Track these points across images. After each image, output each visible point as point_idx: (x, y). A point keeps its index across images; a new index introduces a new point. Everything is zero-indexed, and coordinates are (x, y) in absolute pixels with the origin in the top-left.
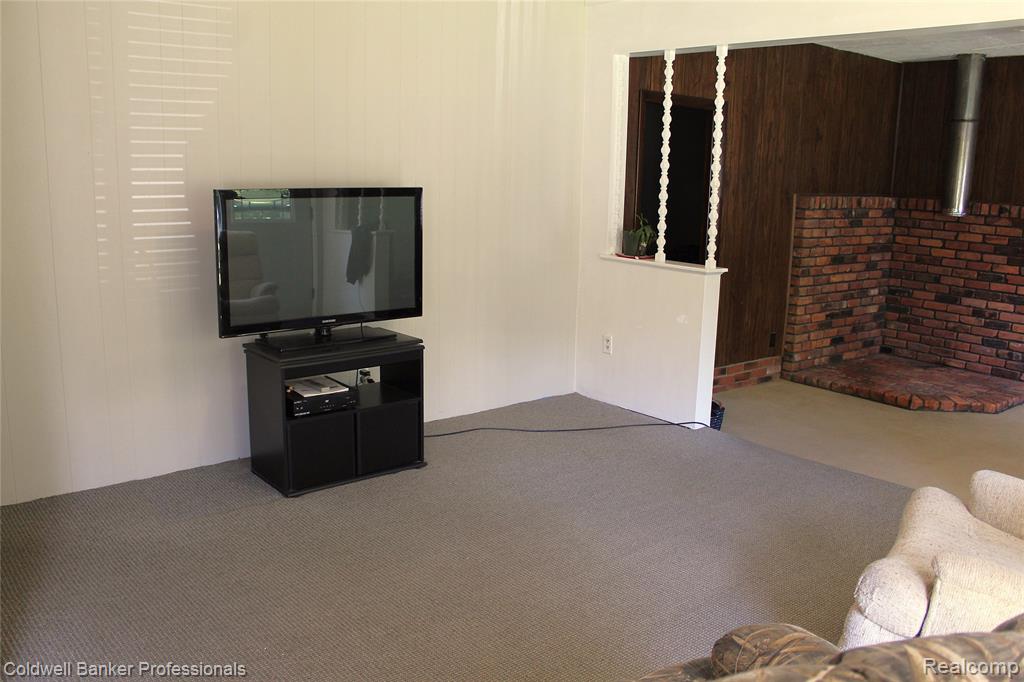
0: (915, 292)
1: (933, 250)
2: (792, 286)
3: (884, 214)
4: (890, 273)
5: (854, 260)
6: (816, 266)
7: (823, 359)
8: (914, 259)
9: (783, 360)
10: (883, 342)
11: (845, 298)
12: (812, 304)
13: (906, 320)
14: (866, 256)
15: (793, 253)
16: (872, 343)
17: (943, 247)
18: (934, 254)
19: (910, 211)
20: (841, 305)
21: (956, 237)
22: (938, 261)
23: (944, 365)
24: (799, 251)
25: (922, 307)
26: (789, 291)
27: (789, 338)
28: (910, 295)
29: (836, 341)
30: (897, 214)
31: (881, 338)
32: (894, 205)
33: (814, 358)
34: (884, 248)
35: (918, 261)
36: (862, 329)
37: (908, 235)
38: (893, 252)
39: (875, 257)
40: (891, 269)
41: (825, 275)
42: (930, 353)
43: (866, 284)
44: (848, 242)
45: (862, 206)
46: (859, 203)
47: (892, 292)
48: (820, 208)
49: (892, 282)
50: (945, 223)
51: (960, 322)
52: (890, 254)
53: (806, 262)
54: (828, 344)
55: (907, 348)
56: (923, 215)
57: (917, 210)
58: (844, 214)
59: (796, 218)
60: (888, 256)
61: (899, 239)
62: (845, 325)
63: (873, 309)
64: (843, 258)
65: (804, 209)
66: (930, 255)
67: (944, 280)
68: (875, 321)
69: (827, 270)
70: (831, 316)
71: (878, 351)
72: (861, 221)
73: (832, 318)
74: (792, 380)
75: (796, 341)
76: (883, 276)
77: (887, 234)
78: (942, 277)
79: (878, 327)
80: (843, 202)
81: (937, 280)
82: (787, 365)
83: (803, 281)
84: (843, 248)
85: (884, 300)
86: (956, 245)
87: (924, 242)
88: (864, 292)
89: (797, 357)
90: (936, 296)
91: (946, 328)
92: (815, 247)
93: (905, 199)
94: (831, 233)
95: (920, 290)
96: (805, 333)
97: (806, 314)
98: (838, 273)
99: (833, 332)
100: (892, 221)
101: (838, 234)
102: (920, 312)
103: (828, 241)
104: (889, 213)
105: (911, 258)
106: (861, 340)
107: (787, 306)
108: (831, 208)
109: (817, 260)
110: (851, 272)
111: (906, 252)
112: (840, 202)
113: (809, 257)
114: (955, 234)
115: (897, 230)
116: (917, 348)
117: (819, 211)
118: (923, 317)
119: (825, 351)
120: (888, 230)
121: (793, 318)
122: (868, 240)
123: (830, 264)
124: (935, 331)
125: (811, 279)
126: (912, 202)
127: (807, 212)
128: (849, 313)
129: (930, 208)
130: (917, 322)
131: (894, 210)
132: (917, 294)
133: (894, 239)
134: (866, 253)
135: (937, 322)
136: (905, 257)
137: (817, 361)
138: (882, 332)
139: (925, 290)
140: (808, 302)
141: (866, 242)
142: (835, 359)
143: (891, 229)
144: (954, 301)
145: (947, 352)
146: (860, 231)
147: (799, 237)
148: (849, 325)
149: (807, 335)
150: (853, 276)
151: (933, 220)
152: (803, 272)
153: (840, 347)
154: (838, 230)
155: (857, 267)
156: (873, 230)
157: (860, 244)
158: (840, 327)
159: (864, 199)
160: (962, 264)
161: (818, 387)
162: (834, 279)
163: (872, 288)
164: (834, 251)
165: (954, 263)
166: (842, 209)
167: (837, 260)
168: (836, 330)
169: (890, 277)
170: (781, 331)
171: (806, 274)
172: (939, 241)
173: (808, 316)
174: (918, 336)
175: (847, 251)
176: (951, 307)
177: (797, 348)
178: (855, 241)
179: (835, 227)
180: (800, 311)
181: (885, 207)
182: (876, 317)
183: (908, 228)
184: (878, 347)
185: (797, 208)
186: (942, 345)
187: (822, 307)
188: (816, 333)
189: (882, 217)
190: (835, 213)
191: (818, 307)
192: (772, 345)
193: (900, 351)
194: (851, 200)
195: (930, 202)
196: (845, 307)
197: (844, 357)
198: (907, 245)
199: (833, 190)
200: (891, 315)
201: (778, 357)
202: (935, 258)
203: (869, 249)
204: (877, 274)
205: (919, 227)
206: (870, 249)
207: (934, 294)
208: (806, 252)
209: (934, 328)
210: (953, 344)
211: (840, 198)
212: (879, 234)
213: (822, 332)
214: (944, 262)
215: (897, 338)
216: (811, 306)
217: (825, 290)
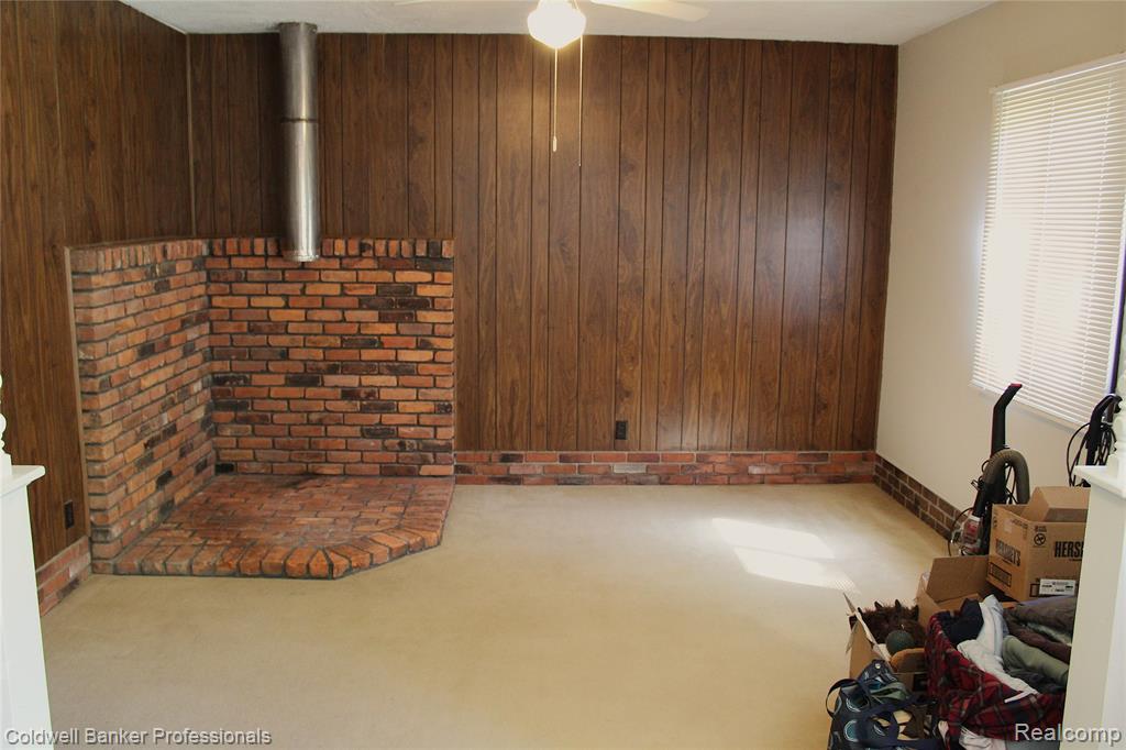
0: (254, 376)
1: (271, 312)
2: (84, 411)
3: (194, 265)
4: (212, 354)
5: (167, 346)
6: (119, 368)
7: (151, 516)
8: (245, 330)
9: (91, 542)
10: (218, 457)
11: (164, 408)
12: (123, 432)
13: (246, 420)
14: (181, 334)
15: (78, 354)
16: (205, 465)
17: (287, 307)
18: (273, 318)
19: (230, 257)
20: (161, 421)
21: (303, 291)
22: (283, 328)
23: (315, 475)
24: (89, 347)
25: (269, 397)
26: (83, 420)
27: (96, 502)
28: (248, 382)
29: (163, 480)
30: (211, 263)
31: (214, 452)
32: (205, 251)
33: (139, 521)
34: (201, 318)
35: (251, 331)
36: (192, 448)
37: (231, 294)
38: (211, 322)
39: (192, 334)
40: (212, 348)
41: (134, 379)
42: (290, 461)
43: (186, 378)
44: (156, 319)
45: (169, 258)
46: (165, 253)
47: (219, 381)
48: (113, 270)
49: (217, 366)
50: (283, 270)
51: (326, 410)
52: (208, 325)
53: (106, 364)
54: (154, 489)
55: (255, 459)
56: (250, 263)
57: (239, 255)
58: (146, 273)
59: (74, 291)
60: (206, 327)
61: (217, 301)
62: (171, 451)
63: (199, 414)
64: (153, 345)
65: (88, 274)
66: (269, 320)
67: (294, 354)
68: (204, 430)
69: (134, 371)
70: (150, 444)
71: (213, 473)
72: (168, 282)
73: (152, 446)
74: (116, 572)
75: (111, 503)
76: (205, 360)
77: (200, 296)
78: (291, 350)
79: (209, 436)
80: (145, 253)
81: (285, 355)
82: (100, 550)
83: (105, 399)
84: (152, 329)
85: (209, 396)
86: (304, 302)
87: (256, 302)
88: (184, 391)
89: (116, 531)
90: (286, 379)
91: (309, 422)
92: (113, 336)
93: (220, 241)
94: (133, 307)
95: (262, 372)
96: (119, 486)
97: (116, 453)
98: (150, 371)
99: (157, 468)
100: (204, 274)
101: (141, 308)
102: (269, 405)
103: (130, 322)
104: (199, 263)
105: (240, 327)
106: (192, 465)
107: (83, 447)
108: (130, 267)
109: (116, 357)
110: (166, 364)
111: (231, 320)
112: (140, 255)
113: (108, 355)
114: (300, 286)
115: (213, 288)
116: (271, 458)
117: (113, 275)
118: (273, 412)
119: (153, 503)
120: (200, 290)
121: (98, 467)
122: (180, 310)
123: (138, 360)
124: (293, 428)
125: (115, 391)
126: (232, 245)
127: (94, 279)
128: (171, 430)
129: (260, 251)
130: (264, 420)
131: (204, 258)
132: (257, 379)
133: (210, 301)
134: (180, 331)
135: (293, 415)
136: (231, 327)
137: (143, 525)
138: (214, 443)
139: (268, 371)
140: (116, 433)
141: (177, 314)
142: (166, 508)
143: (203, 287)
144: (314, 382)
145: (316, 456)
146: (168, 297)
147: (86, 324)
148: (176, 449)
149: (122, 489)
150: (170, 371)
151: (266, 268)
152: (102, 383)
153: (169, 487)
154: (141, 301)
155: (174, 354)
156: (185, 294)
157: (171, 319)
158: (167, 456)
159: (169, 245)
160: (317, 328)
161: (168, 575)
162: (146, 383)
163: (195, 382)
164: (139, 338)
165: (304, 328)
166: (143, 266)
167: (146, 350)
168: (160, 462)
169: (213, 359)
170: (80, 494)
171: (107, 385)
172: (280, 299)
173: (120, 456)
174: (269, 440)
175: (157, 333)
176: (311, 391)
177: (113, 514)
178: (164, 314)
179: (137, 297)
180: (107, 452)
181: (195, 255)
182: (205, 422)
183: (230, 283)
184: (213, 467)
185: (74, 273)
186: (307, 446)
187: (137, 435)
188: (136, 478)
189: (192, 271)
190: (135, 274)
191: (131, 434)
192: (69, 524)
193: (245, 465)
194: (153, 250)
195: (259, 243)
196: (166, 422)
197: (177, 501)
198: (231, 309)
199: (122, 236)
200: (224, 416)
201: (82, 541)
202: (277, 324)
203: (183, 322)
204: (197, 358)
205: (246, 281)
206: (185, 323)
207: (283, 377)
208: (101, 348)
209: (290, 425)
210: (322, 443)
211: (139, 248)
212: (192, 298)
213: (143, 473)
214: (291, 327)
215: (237, 447)
216: (122, 438)
217: (136, 406)
